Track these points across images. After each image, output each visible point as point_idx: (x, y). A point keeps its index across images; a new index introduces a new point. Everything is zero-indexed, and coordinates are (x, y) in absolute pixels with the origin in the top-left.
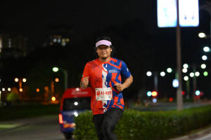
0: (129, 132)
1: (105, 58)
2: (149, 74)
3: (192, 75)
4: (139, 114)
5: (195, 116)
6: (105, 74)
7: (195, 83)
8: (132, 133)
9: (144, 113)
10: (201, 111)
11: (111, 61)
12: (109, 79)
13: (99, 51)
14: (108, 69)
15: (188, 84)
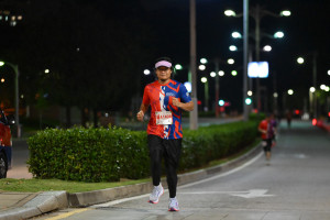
0: (114, 163)
1: (164, 80)
3: (213, 74)
4: (129, 134)
5: (216, 138)
6: (162, 96)
7: (217, 86)
8: (118, 164)
9: (137, 133)
10: (226, 131)
11: (170, 84)
12: (167, 101)
13: (158, 72)
14: (166, 92)
15: (206, 87)
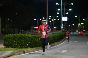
0: (26, 43)
2: (35, 19)
3: (53, 20)
5: (54, 37)
6: (44, 28)
7: (54, 23)
10: (56, 35)
15: (51, 23)
